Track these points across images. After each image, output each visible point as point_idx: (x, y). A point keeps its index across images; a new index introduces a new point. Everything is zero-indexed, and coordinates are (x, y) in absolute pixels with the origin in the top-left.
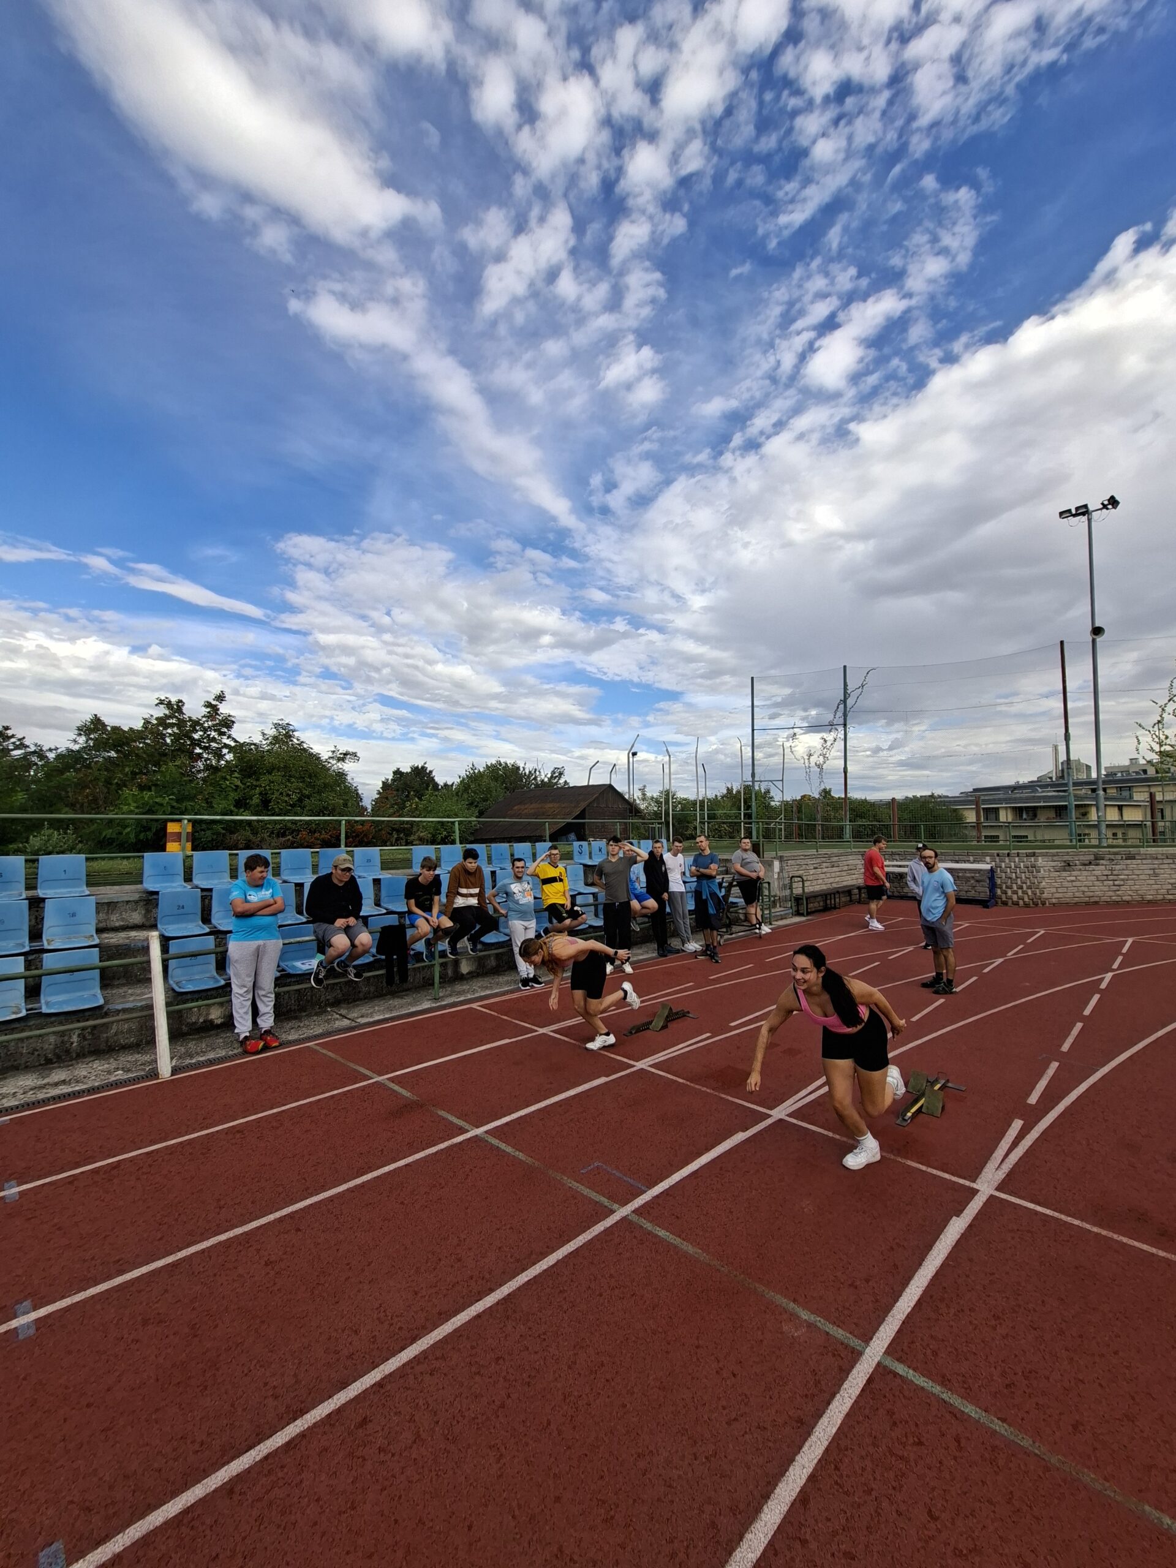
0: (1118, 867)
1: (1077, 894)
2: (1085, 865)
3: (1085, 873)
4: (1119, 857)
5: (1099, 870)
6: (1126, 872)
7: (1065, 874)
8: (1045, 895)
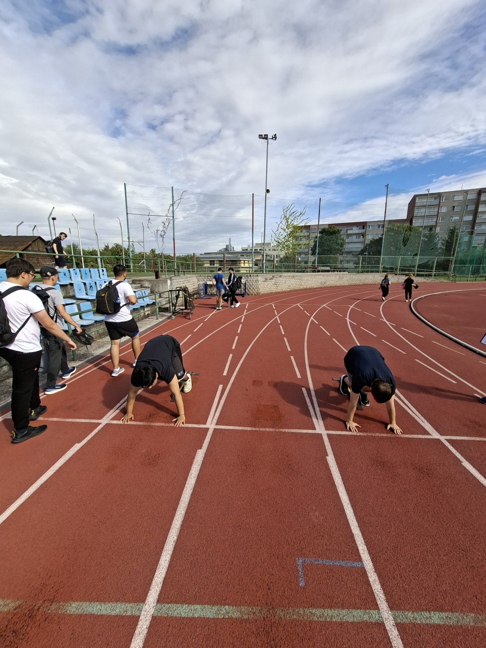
0: (278, 280)
1: (268, 290)
2: (270, 279)
3: (270, 282)
4: (278, 276)
5: (273, 281)
6: (279, 282)
7: (265, 283)
8: (260, 291)
